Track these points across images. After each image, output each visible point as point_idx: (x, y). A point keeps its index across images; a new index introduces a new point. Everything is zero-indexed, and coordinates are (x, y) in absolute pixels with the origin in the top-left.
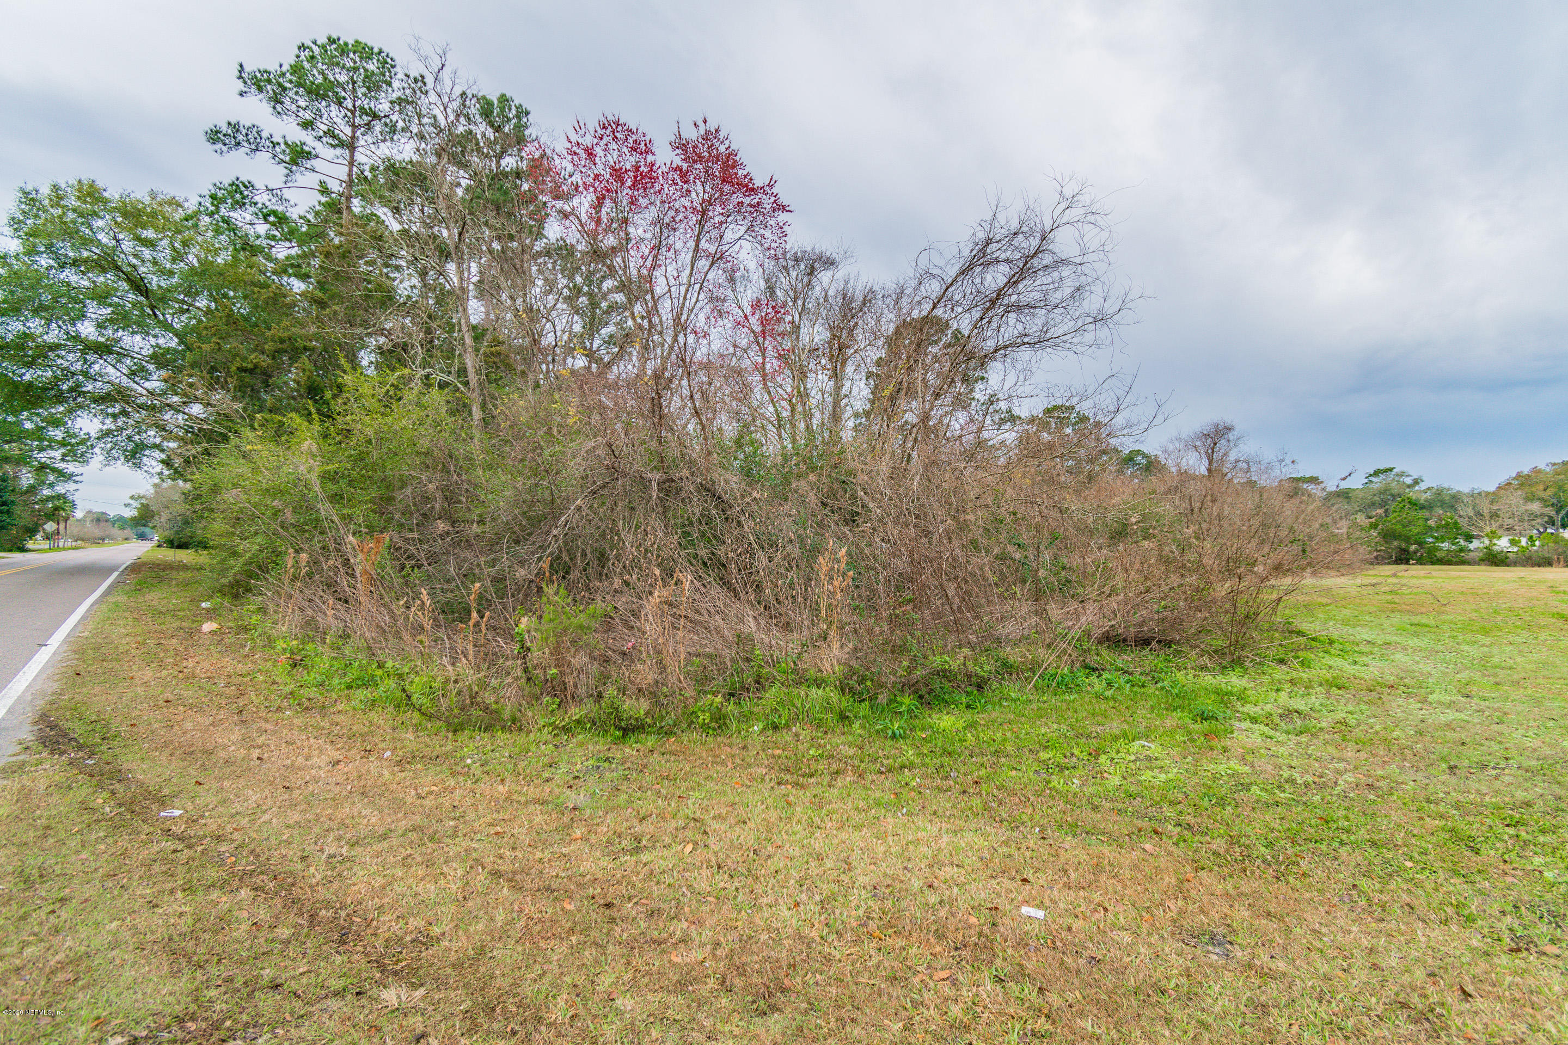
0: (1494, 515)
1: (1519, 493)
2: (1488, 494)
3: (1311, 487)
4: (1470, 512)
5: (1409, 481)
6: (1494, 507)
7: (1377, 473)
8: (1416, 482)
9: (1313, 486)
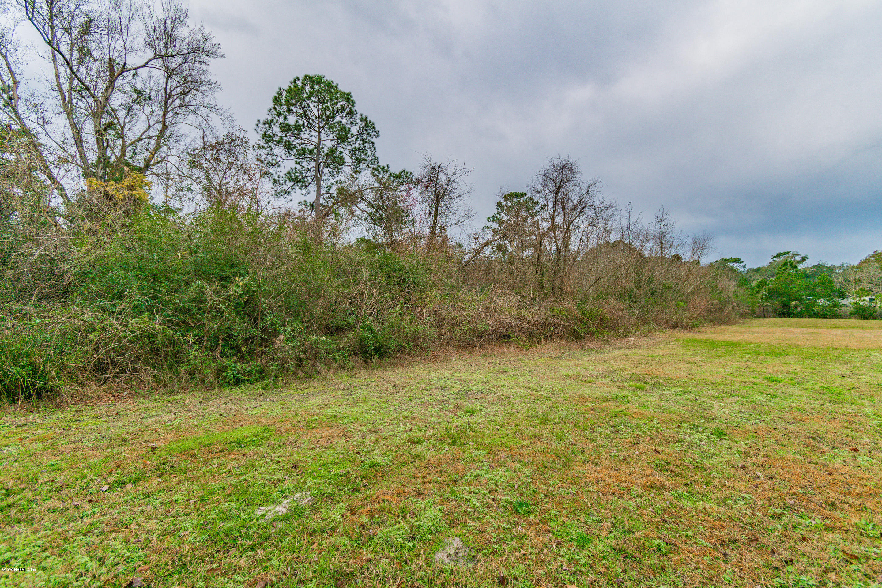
0: (858, 281)
1: (876, 265)
2: (853, 267)
3: (735, 265)
4: (841, 279)
5: (798, 258)
6: (858, 276)
7: (778, 255)
8: (804, 259)
9: (737, 264)
